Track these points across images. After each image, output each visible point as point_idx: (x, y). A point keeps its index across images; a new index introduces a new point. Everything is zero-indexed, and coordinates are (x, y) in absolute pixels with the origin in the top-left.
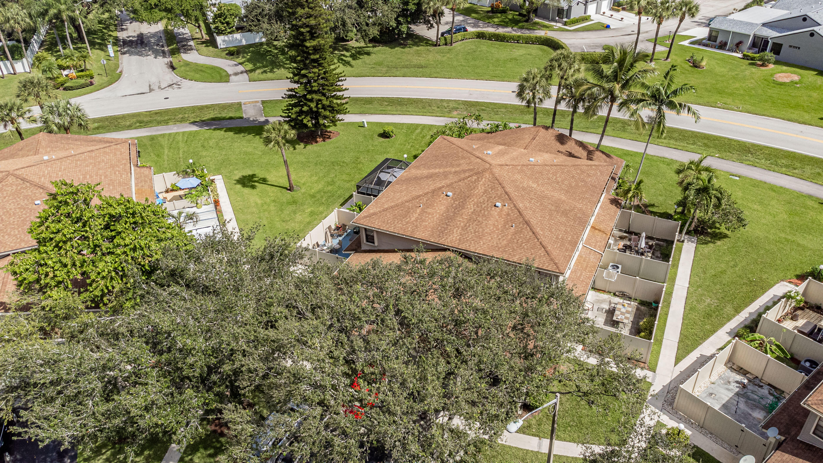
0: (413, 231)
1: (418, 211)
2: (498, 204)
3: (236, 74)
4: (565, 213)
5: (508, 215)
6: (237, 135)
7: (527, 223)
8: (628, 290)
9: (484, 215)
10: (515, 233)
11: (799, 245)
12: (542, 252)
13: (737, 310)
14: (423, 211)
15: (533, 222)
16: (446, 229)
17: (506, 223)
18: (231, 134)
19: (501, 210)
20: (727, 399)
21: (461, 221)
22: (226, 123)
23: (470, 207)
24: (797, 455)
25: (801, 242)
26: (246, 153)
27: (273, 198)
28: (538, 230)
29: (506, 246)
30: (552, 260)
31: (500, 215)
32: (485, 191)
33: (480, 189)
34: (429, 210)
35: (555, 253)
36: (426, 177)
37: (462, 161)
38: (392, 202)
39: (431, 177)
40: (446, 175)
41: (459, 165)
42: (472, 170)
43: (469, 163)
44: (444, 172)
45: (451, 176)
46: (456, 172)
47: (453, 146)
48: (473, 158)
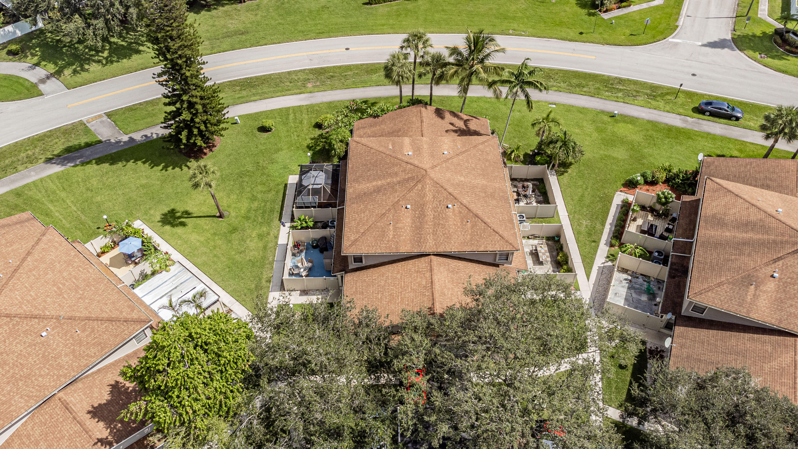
0: (397, 248)
1: (391, 227)
2: (450, 206)
4: (492, 196)
5: (460, 212)
6: (114, 167)
7: (477, 216)
8: (537, 233)
9: (443, 218)
10: (472, 227)
11: (614, 158)
12: (497, 237)
13: (603, 224)
14: (395, 229)
15: (480, 213)
16: (421, 238)
17: (462, 220)
18: (106, 166)
19: (454, 210)
20: (625, 294)
21: (429, 227)
22: (88, 152)
23: (430, 214)
24: (686, 326)
25: (615, 155)
26: (143, 186)
27: (212, 231)
28: (486, 219)
29: (471, 239)
30: (507, 241)
31: (454, 214)
32: (434, 197)
33: (429, 197)
34: (400, 225)
35: (505, 235)
36: (374, 191)
37: (396, 169)
38: (363, 224)
39: (379, 191)
40: (392, 186)
41: (396, 174)
42: (413, 178)
43: (404, 171)
44: (388, 184)
45: (397, 187)
46: (399, 182)
47: (372, 151)
48: (404, 164)
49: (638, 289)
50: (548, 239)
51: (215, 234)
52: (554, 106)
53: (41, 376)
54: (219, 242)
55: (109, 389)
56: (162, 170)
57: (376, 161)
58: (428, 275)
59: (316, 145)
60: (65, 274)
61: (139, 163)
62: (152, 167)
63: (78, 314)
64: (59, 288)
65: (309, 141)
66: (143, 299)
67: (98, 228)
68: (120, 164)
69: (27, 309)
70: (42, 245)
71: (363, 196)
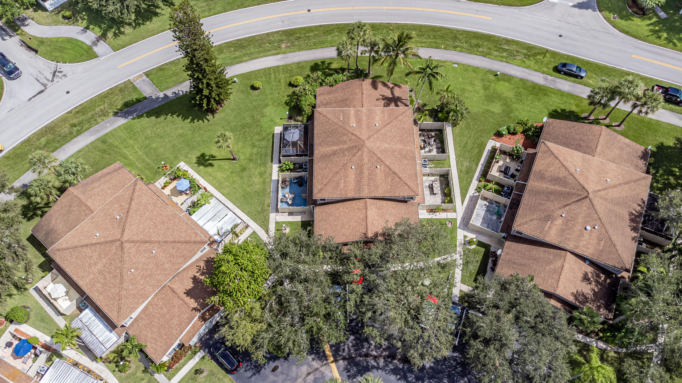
0: (346, 194)
1: (342, 181)
2: (378, 167)
3: (95, 43)
4: (405, 157)
5: (385, 171)
6: (159, 119)
7: (395, 173)
8: (434, 172)
9: (374, 175)
10: (392, 180)
11: (492, 112)
12: (406, 187)
13: (477, 165)
14: (345, 181)
15: (397, 171)
16: (360, 188)
17: (385, 176)
18: (153, 118)
19: (380, 169)
20: (483, 215)
21: (365, 181)
22: (139, 106)
23: (366, 172)
25: (493, 110)
26: (181, 135)
28: (400, 175)
29: (391, 189)
30: (412, 190)
31: (381, 172)
32: (368, 161)
33: (366, 160)
34: (347, 179)
35: (411, 185)
36: (332, 154)
37: (345, 138)
38: (326, 178)
39: (335, 154)
40: (343, 151)
41: (345, 142)
42: (355, 147)
43: (350, 140)
44: (341, 149)
45: (346, 152)
46: (347, 149)
47: (330, 122)
48: (350, 135)
49: (492, 211)
50: (441, 176)
51: (232, 172)
52: (456, 66)
53: (157, 275)
54: (236, 179)
55: (191, 280)
56: (190, 122)
57: (332, 131)
58: (364, 211)
59: (291, 101)
60: (155, 213)
61: (175, 116)
62: (184, 120)
63: (168, 240)
64: (154, 222)
65: (286, 98)
66: (198, 222)
67: (159, 168)
68: (162, 118)
69: (141, 237)
70: (137, 193)
71: (325, 157)
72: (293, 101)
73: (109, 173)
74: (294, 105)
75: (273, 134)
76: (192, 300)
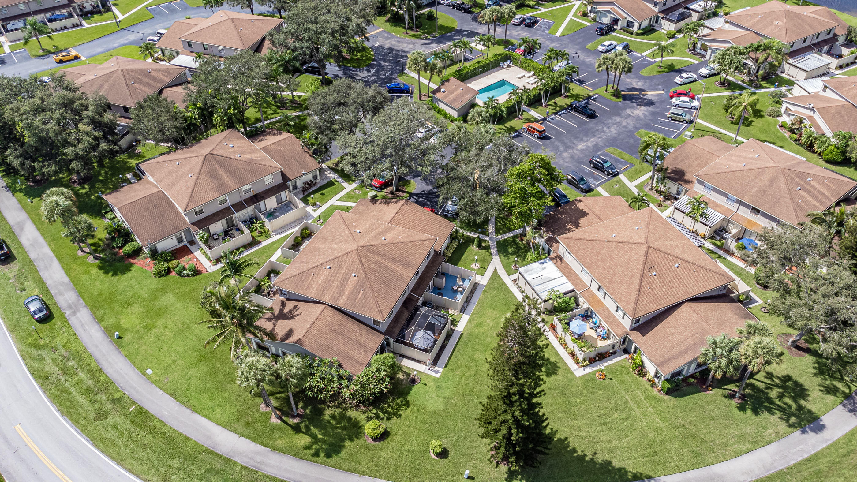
6: (607, 458)
18: (616, 464)
36: (396, 262)
37: (373, 266)
38: (417, 246)
39: (393, 259)
40: (384, 256)
41: (376, 262)
42: (369, 251)
43: (369, 260)
44: (385, 259)
45: (382, 253)
46: (378, 255)
47: (376, 295)
48: (366, 265)
55: (580, 225)
56: (557, 431)
57: (381, 283)
58: (396, 218)
59: (399, 406)
61: (580, 453)
62: (566, 439)
65: (404, 413)
67: (611, 379)
68: (600, 458)
71: (406, 264)
72: (397, 404)
73: (675, 357)
74: (398, 398)
75: (445, 367)
76: (581, 208)
